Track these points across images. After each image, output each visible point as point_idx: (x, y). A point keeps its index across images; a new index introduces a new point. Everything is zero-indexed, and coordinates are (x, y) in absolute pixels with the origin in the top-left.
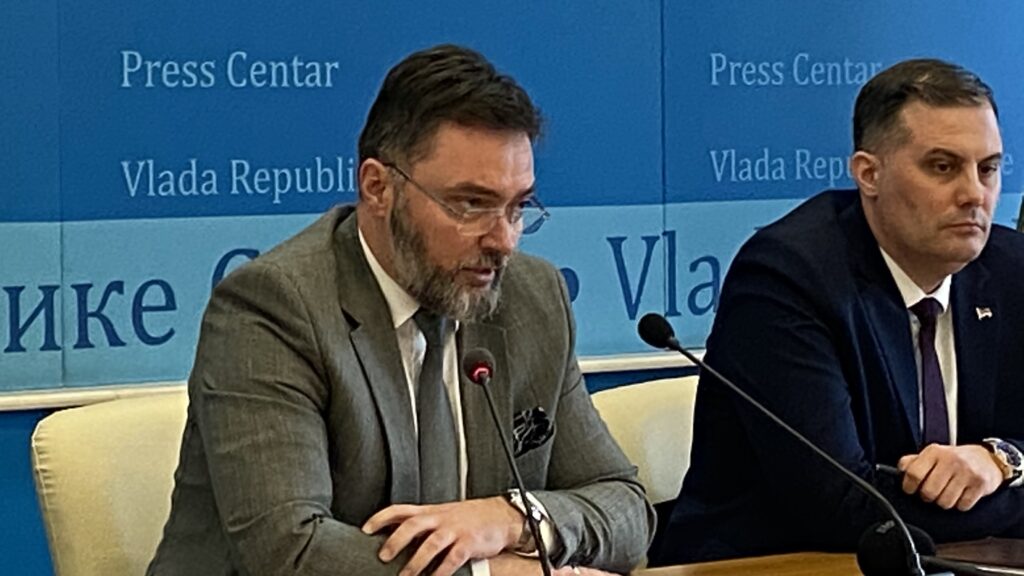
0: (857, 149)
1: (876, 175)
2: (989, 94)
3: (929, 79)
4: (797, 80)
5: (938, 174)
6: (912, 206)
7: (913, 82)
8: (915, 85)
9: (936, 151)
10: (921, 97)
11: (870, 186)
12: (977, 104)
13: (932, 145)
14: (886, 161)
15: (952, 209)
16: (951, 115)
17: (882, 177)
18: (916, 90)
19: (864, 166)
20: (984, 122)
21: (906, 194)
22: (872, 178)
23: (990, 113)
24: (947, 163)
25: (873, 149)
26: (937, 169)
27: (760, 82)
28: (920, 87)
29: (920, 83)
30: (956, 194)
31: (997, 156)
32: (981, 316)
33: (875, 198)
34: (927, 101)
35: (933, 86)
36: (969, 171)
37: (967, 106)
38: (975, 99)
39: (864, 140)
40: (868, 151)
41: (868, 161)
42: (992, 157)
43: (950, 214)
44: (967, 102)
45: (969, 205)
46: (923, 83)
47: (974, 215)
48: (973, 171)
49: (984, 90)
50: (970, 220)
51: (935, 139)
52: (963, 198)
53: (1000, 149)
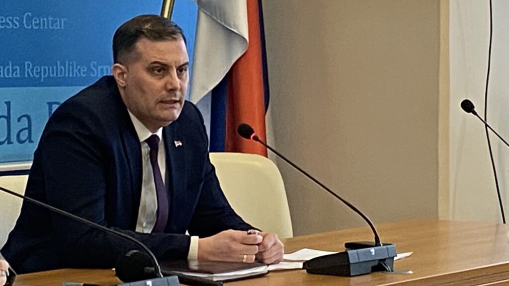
0: (115, 62)
1: (125, 76)
2: (181, 33)
3: (150, 26)
4: (25, 26)
5: (156, 75)
6: (143, 92)
7: (142, 29)
8: (143, 30)
9: (156, 62)
10: (146, 36)
11: (122, 81)
12: (175, 39)
13: (154, 60)
14: (130, 69)
15: (164, 93)
16: (162, 45)
17: (128, 77)
18: (143, 33)
19: (119, 71)
20: (179, 48)
21: (140, 86)
22: (123, 77)
23: (183, 42)
24: (161, 69)
25: (123, 62)
26: (156, 72)
27: (7, 27)
28: (145, 31)
29: (144, 29)
30: (166, 85)
31: (187, 63)
32: (177, 145)
33: (124, 88)
34: (149, 38)
35: (152, 31)
36: (171, 72)
37: (170, 40)
38: (174, 36)
39: (118, 58)
40: (121, 64)
41: (121, 69)
42: (184, 65)
43: (163, 95)
44: (170, 38)
45: (173, 91)
46: (147, 29)
47: (175, 96)
48: (174, 73)
49: (178, 31)
50: (173, 98)
51: (154, 57)
52: (170, 87)
53: (188, 60)
